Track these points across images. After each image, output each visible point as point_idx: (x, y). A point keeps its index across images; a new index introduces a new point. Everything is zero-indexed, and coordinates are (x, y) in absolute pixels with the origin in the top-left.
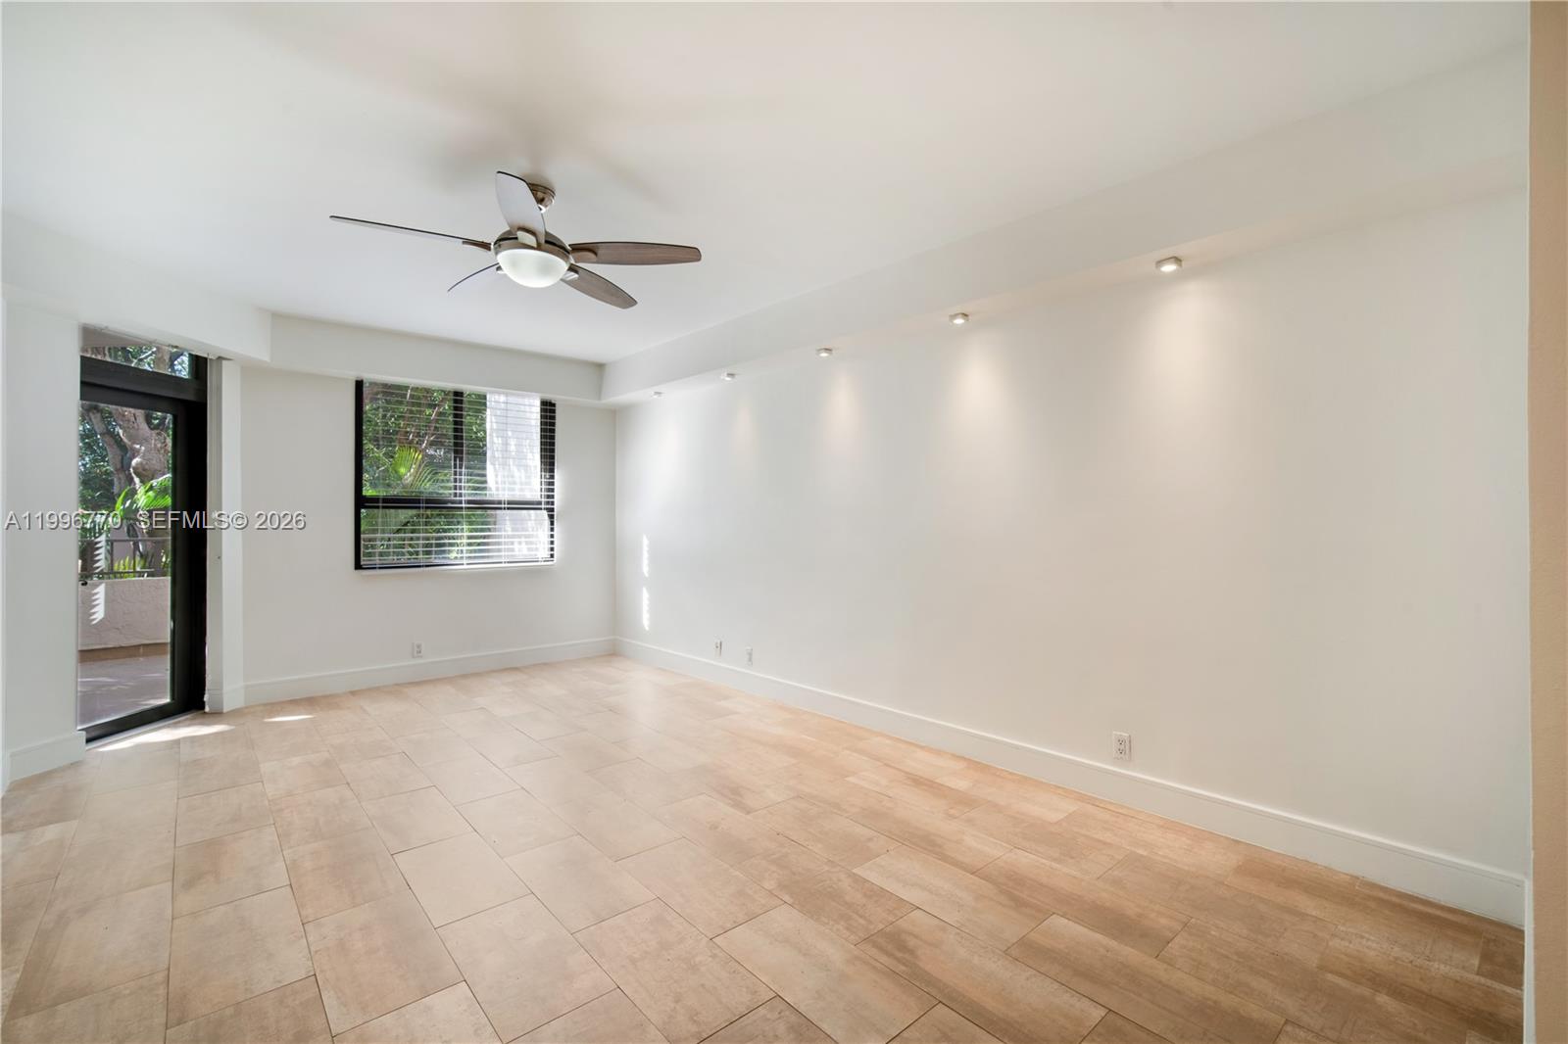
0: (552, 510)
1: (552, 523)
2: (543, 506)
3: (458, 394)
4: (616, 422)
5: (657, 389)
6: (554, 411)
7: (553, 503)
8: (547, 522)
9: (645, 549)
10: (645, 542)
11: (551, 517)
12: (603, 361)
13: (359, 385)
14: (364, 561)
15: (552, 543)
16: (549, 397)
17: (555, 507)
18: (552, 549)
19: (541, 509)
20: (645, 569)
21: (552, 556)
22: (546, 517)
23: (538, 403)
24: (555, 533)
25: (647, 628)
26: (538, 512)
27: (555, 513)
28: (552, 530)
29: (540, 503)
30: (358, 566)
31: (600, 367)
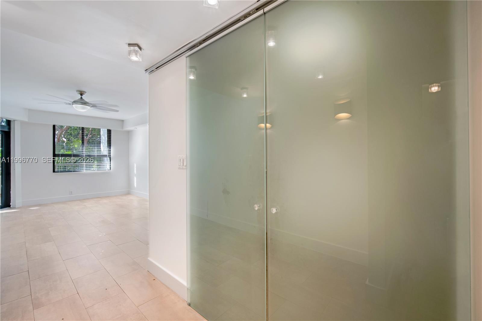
0: (110, 157)
1: (110, 160)
2: (108, 156)
3: (83, 128)
4: (129, 134)
5: (136, 127)
6: (111, 132)
7: (110, 155)
8: (109, 160)
9: (135, 167)
10: (135, 165)
11: (110, 159)
12: (123, 120)
13: (54, 126)
14: (56, 170)
15: (110, 165)
16: (109, 128)
17: (111, 156)
18: (110, 167)
19: (107, 157)
20: (135, 172)
21: (110, 169)
22: (109, 159)
23: (107, 130)
24: (111, 163)
25: (136, 187)
26: (107, 158)
27: (111, 158)
28: (110, 162)
29: (107, 155)
30: (54, 171)
31: (123, 121)
